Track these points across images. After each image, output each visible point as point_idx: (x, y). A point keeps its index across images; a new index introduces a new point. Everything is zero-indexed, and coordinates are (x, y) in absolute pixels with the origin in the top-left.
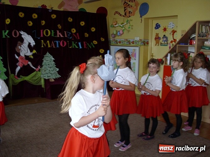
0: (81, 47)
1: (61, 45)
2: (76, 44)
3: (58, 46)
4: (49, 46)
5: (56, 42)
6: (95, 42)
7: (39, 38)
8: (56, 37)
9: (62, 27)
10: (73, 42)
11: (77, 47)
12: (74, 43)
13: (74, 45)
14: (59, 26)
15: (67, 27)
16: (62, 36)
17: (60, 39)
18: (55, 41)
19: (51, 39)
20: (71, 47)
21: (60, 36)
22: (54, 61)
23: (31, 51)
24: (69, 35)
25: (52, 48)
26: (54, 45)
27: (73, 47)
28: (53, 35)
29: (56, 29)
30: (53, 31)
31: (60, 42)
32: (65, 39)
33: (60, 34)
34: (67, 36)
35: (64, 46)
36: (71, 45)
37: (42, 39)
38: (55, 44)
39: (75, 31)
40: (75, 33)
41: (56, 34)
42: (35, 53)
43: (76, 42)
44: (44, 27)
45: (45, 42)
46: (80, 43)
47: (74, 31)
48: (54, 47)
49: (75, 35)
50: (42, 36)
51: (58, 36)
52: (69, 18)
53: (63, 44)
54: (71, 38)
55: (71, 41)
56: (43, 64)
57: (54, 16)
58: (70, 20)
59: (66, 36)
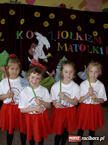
0: (102, 53)
1: (80, 49)
2: (97, 49)
3: (76, 50)
4: (66, 50)
5: (75, 46)
7: (55, 40)
8: (75, 39)
9: (82, 28)
10: (94, 47)
11: (98, 52)
12: (95, 48)
13: (95, 50)
14: (79, 28)
15: (88, 29)
16: (81, 39)
17: (79, 42)
18: (73, 45)
19: (69, 42)
20: (91, 53)
21: (79, 38)
23: (46, 54)
24: (90, 38)
25: (69, 52)
26: (72, 49)
27: (94, 52)
28: (71, 38)
29: (75, 31)
30: (71, 33)
31: (79, 46)
32: (85, 43)
33: (80, 36)
34: (88, 39)
35: (84, 50)
36: (91, 49)
37: (58, 41)
38: (74, 48)
39: (97, 34)
40: (97, 37)
41: (74, 36)
42: (50, 56)
43: (98, 47)
45: (62, 45)
46: (101, 49)
47: (95, 34)
48: (72, 51)
49: (96, 39)
50: (59, 38)
51: (77, 39)
52: (91, 20)
53: (83, 48)
54: (92, 42)
55: (91, 45)
57: (73, 17)
58: (92, 21)
59: (86, 39)
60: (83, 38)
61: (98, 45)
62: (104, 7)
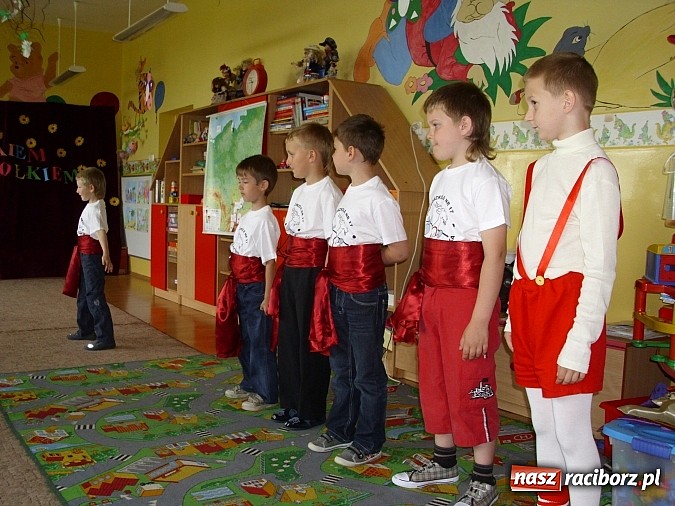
0: (47, 179)
2: (37, 173)
9: (4, 134)
10: (30, 168)
11: (38, 178)
12: (33, 169)
13: (31, 173)
16: (3, 153)
24: (20, 152)
27: (30, 177)
32: (10, 160)
34: (15, 154)
35: (7, 174)
36: (24, 171)
39: (35, 144)
40: (35, 149)
43: (38, 168)
46: (45, 170)
47: (32, 143)
49: (34, 153)
52: (22, 117)
53: (5, 169)
54: (24, 158)
58: (24, 120)
59: (12, 154)
60: (7, 151)
61: (38, 165)
62: (49, 93)
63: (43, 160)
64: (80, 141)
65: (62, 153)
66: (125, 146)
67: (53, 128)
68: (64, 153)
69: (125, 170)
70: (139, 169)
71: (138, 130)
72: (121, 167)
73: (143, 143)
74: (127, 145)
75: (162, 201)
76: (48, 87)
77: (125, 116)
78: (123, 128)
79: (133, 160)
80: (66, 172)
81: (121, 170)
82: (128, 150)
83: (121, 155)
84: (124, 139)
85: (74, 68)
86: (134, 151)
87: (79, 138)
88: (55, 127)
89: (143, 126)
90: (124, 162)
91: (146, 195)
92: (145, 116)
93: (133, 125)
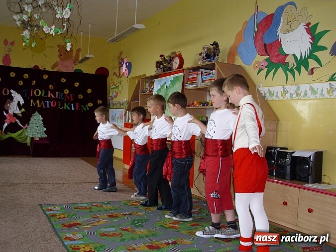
0: (73, 109)
1: (52, 105)
2: (68, 106)
3: (48, 106)
4: (39, 106)
6: (91, 105)
7: (29, 98)
8: (46, 97)
9: (53, 87)
10: (65, 103)
11: (69, 109)
12: (67, 104)
13: (66, 106)
14: (51, 87)
15: (60, 88)
16: (53, 96)
17: (50, 99)
18: (45, 101)
19: (41, 99)
20: (62, 108)
21: (51, 96)
22: (42, 120)
23: (20, 109)
24: (61, 96)
25: (41, 108)
26: (43, 105)
27: (65, 108)
28: (43, 95)
29: (47, 89)
30: (43, 91)
31: (51, 102)
32: (56, 100)
33: (51, 94)
35: (54, 106)
36: (62, 105)
37: (31, 98)
38: (46, 104)
39: (68, 92)
40: (68, 94)
41: (46, 94)
42: (24, 111)
43: (69, 104)
44: (35, 87)
45: (35, 101)
46: (72, 105)
47: (67, 92)
48: (44, 107)
49: (68, 97)
50: (32, 95)
51: (49, 96)
53: (54, 104)
54: (63, 99)
55: (62, 102)
56: (30, 122)
57: (45, 77)
58: (63, 80)
59: (57, 97)
60: (55, 95)
61: (69, 102)
62: (75, 68)
63: (72, 100)
64: (89, 91)
65: (81, 96)
66: (111, 93)
67: (77, 84)
68: (82, 97)
69: (111, 106)
70: (118, 105)
71: (118, 86)
72: (109, 104)
73: (120, 92)
74: (112, 94)
75: (130, 121)
76: (75, 65)
77: (111, 80)
78: (111, 85)
79: (115, 101)
80: (82, 106)
81: (109, 106)
82: (113, 96)
83: (109, 98)
84: (111, 90)
85: (88, 56)
86: (116, 96)
87: (89, 89)
88: (78, 84)
89: (121, 84)
90: (111, 101)
91: (121, 118)
92: (121, 79)
93: (115, 84)
